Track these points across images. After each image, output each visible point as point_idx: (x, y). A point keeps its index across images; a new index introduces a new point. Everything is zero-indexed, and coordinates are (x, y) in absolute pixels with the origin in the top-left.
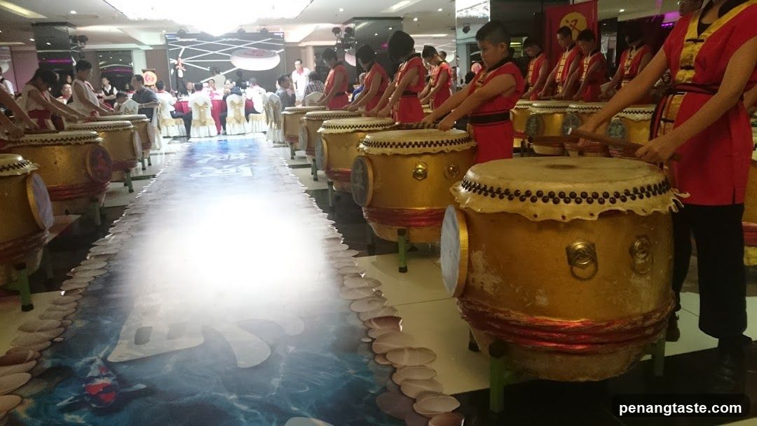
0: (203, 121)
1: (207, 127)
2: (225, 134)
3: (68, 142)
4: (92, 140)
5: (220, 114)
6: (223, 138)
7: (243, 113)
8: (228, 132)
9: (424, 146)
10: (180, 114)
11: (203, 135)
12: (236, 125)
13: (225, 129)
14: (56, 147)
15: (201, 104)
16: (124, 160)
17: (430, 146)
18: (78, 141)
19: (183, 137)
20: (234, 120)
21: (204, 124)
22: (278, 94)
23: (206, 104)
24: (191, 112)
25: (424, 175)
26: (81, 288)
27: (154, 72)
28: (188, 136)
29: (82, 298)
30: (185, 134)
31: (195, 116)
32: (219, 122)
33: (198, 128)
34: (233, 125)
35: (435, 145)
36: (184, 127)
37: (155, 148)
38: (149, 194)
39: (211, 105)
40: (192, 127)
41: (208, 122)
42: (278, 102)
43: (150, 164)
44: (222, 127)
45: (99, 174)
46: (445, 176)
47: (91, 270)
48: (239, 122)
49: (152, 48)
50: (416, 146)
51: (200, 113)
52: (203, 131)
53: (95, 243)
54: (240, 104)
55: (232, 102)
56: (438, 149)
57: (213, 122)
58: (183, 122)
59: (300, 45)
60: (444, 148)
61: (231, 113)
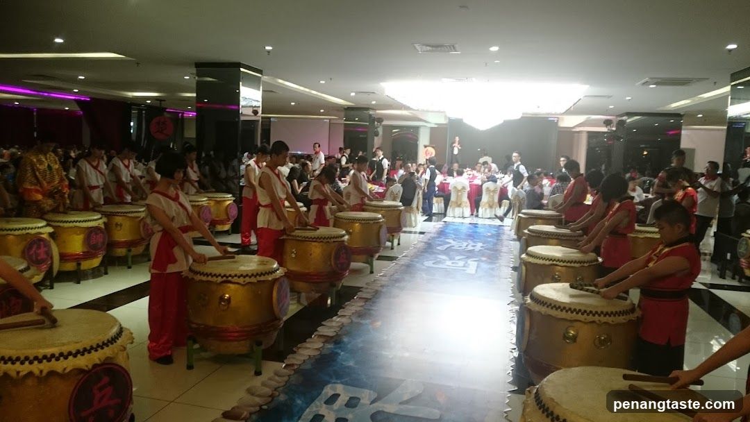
0: (459, 203)
1: (461, 209)
2: (477, 216)
3: (322, 240)
4: (340, 239)
5: (475, 198)
6: (475, 220)
7: (496, 199)
8: (480, 216)
9: (577, 313)
10: (441, 193)
11: (457, 215)
12: (488, 210)
13: (477, 211)
14: (314, 244)
15: (460, 188)
16: (371, 247)
17: (582, 314)
18: (328, 240)
19: (441, 214)
20: (487, 205)
21: (459, 206)
22: (525, 191)
23: (464, 188)
24: (450, 194)
25: (574, 339)
26: (297, 364)
27: (433, 147)
28: (445, 215)
29: (294, 374)
30: (443, 212)
31: (453, 198)
32: (473, 205)
33: (453, 210)
34: (486, 209)
35: (588, 315)
36: (443, 205)
37: (411, 226)
38: (383, 278)
39: (469, 189)
40: (449, 208)
41: (463, 204)
42: (523, 198)
43: (399, 244)
44: (475, 210)
45: (339, 266)
46: (594, 343)
47: (309, 348)
48: (491, 207)
49: (436, 126)
50: (569, 312)
51: (458, 196)
52: (458, 211)
53: (323, 323)
54: (494, 191)
55: (488, 188)
56: (591, 318)
57: (468, 204)
58: (443, 202)
59: (574, 130)
60: (596, 318)
61: (485, 198)
